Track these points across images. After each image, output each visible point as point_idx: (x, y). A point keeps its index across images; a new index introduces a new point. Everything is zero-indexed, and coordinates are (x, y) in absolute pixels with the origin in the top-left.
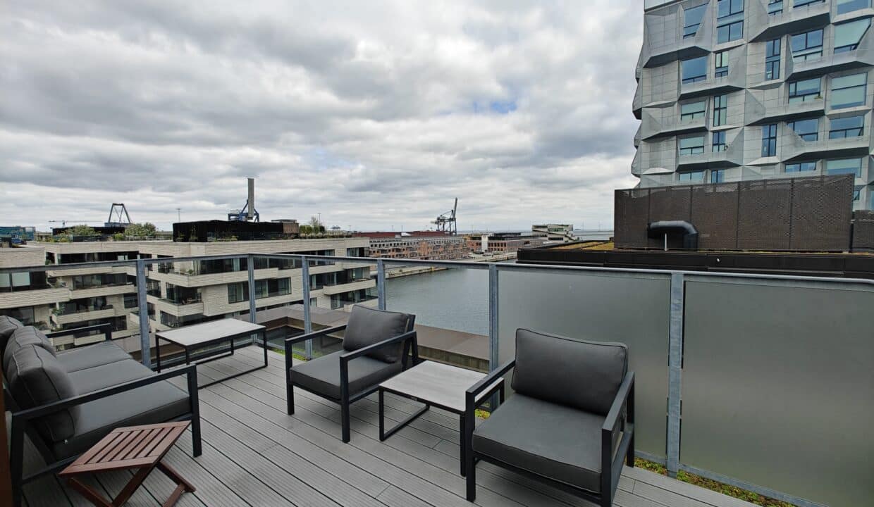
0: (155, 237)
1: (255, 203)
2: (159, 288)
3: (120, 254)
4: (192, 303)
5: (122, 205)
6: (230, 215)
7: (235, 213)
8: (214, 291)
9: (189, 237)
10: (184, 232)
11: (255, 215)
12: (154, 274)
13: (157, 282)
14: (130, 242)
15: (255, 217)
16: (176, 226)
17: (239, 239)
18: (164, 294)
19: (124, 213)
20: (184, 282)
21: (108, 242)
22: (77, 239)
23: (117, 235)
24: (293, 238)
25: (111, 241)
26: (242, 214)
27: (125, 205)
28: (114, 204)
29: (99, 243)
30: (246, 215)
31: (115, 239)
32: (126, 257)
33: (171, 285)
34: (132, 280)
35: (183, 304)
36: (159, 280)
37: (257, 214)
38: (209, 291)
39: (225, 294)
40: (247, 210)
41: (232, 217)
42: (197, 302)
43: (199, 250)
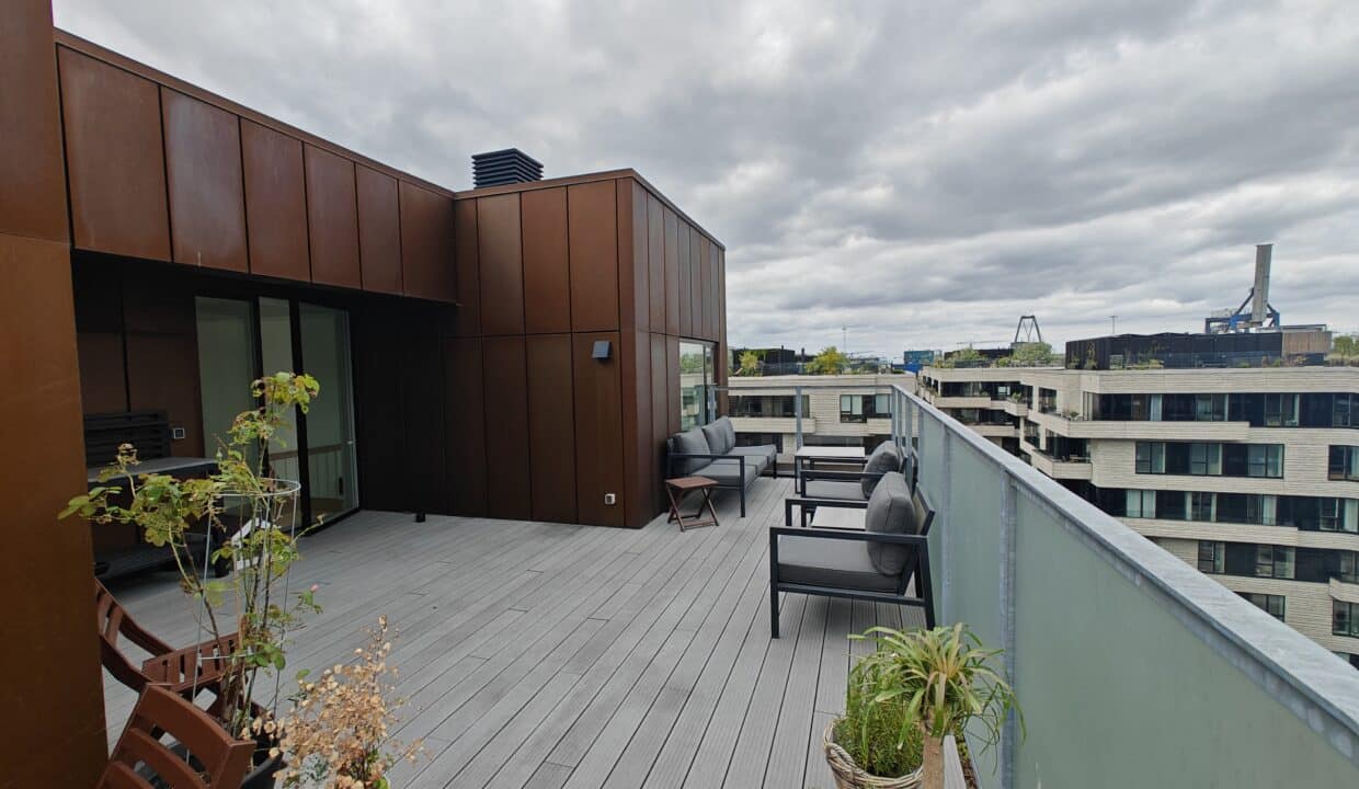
0: (1048, 362)
1: (1271, 292)
2: (1038, 434)
3: (1003, 384)
4: (1076, 461)
5: (1033, 317)
6: (1208, 321)
7: (1223, 316)
8: (1109, 449)
9: (1084, 362)
10: (1084, 354)
11: (1269, 316)
12: (1034, 415)
13: (1036, 425)
14: (1016, 368)
15: (1267, 323)
16: (1070, 346)
17: (1168, 365)
18: (1043, 445)
19: (1034, 329)
20: (1062, 429)
21: (990, 369)
22: (959, 365)
23: (1001, 360)
24: (1298, 365)
25: (993, 367)
26: (1237, 317)
27: (1037, 318)
28: (1023, 317)
29: (979, 369)
30: (1248, 318)
31: (998, 365)
32: (1009, 388)
33: (1051, 432)
34: (1015, 421)
35: (1063, 462)
36: (1037, 422)
37: (1275, 316)
38: (1102, 448)
39: (1130, 456)
40: (1249, 308)
41: (1212, 324)
42: (1084, 461)
43: (1095, 382)
